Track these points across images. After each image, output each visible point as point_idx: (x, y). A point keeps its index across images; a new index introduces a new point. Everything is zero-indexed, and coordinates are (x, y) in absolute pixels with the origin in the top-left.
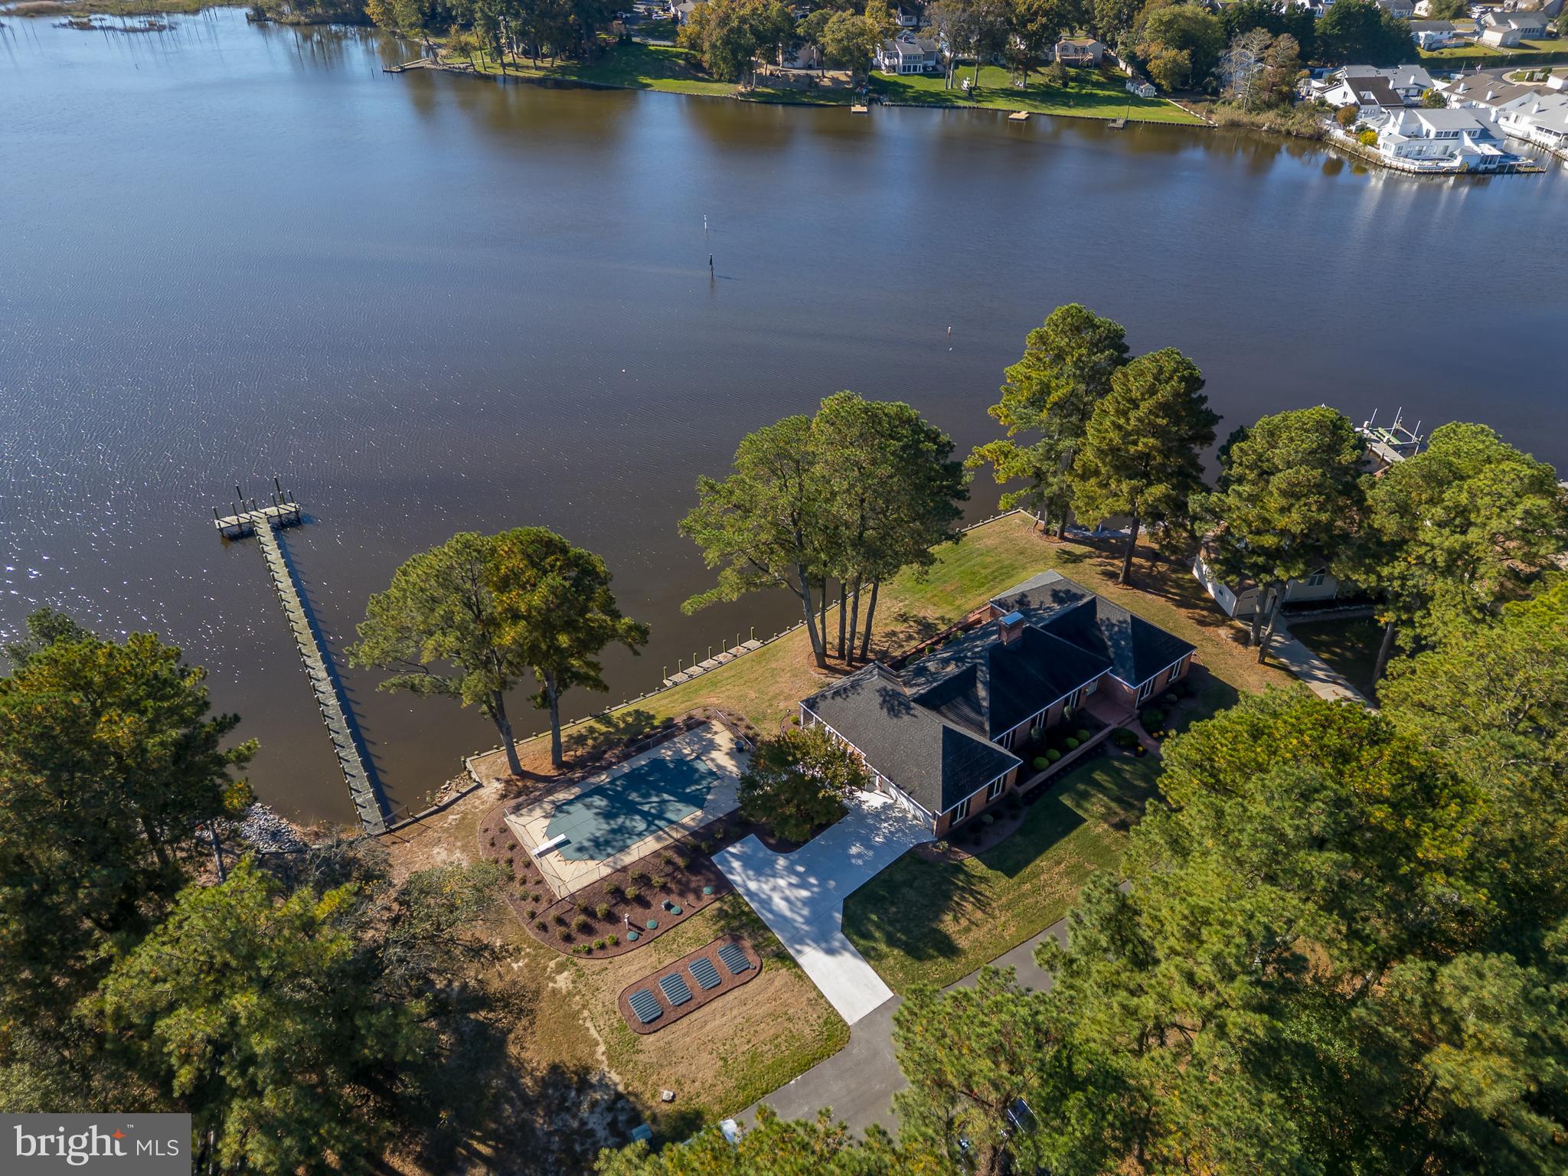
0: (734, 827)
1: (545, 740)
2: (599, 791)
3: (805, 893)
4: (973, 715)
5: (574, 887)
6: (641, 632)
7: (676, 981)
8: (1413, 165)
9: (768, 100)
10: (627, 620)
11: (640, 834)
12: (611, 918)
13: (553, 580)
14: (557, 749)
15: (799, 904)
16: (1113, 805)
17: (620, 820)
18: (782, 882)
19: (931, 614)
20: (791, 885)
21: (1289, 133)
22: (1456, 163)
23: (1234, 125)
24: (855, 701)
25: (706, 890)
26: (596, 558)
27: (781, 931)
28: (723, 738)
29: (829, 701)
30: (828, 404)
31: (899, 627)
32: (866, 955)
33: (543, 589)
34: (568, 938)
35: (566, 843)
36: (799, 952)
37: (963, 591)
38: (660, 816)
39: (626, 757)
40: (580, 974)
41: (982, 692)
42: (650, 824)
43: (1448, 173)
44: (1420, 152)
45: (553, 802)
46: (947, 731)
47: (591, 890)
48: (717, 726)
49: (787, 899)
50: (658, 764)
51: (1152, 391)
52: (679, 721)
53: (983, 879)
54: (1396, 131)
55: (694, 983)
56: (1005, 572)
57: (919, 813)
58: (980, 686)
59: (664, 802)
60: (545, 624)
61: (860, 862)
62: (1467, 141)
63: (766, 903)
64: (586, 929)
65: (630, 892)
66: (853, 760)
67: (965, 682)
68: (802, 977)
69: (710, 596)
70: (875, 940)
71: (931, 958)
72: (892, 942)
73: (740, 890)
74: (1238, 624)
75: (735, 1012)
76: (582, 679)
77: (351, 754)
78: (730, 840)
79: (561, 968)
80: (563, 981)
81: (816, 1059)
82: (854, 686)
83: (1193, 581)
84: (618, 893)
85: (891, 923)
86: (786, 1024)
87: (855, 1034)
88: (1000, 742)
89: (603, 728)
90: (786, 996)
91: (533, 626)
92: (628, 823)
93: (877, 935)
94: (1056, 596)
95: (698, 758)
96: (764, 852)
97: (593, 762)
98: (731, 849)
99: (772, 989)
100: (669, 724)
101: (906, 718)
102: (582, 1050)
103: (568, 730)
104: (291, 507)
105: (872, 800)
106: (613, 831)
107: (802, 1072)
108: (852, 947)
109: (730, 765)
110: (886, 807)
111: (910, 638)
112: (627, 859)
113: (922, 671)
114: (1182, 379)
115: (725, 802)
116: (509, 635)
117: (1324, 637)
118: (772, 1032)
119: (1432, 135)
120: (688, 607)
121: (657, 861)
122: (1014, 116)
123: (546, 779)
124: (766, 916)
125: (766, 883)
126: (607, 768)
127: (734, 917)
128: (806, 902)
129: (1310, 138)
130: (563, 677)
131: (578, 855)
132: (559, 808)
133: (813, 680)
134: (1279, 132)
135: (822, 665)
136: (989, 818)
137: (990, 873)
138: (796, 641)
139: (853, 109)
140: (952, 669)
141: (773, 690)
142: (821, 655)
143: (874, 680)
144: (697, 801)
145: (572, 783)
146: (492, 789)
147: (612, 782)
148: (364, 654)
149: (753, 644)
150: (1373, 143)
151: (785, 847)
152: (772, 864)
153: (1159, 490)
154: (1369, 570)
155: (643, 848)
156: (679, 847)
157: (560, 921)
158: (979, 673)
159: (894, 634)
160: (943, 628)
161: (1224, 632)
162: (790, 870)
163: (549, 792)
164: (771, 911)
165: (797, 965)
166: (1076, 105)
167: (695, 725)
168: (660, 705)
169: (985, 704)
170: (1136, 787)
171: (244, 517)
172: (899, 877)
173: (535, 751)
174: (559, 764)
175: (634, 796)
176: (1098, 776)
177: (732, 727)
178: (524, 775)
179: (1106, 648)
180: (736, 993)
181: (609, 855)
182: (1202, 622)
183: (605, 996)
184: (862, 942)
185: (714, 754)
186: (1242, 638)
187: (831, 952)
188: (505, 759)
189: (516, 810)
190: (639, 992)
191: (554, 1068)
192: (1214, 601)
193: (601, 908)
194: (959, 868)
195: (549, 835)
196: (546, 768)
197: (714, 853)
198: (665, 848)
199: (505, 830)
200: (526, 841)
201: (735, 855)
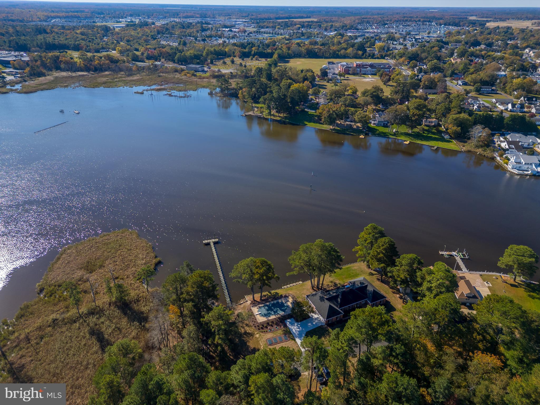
0: (289, 316)
1: (259, 295)
2: (267, 306)
4: (336, 304)
5: (261, 321)
6: (278, 278)
7: (275, 339)
8: (516, 172)
9: (338, 132)
10: (276, 275)
12: (266, 327)
13: (264, 268)
14: (261, 297)
18: (295, 327)
19: (337, 282)
20: (297, 328)
22: (530, 172)
23: (469, 151)
24: (315, 297)
25: (282, 326)
26: (272, 264)
27: (294, 335)
28: (291, 300)
29: (311, 296)
30: (318, 241)
31: (330, 284)
33: (263, 270)
34: (259, 329)
37: (346, 278)
38: (276, 312)
39: (272, 300)
40: (260, 335)
41: (339, 300)
44: (519, 168)
46: (330, 306)
47: (264, 322)
48: (290, 297)
49: (296, 330)
50: (278, 303)
51: (383, 245)
52: (283, 295)
54: (513, 161)
55: (278, 339)
56: (356, 275)
57: (323, 320)
58: (339, 298)
60: (262, 275)
61: (310, 327)
62: (534, 167)
64: (262, 328)
65: (270, 324)
66: (312, 308)
67: (337, 297)
68: (296, 343)
69: (291, 273)
73: (288, 327)
74: (401, 294)
76: (267, 285)
77: (226, 291)
78: (288, 319)
79: (257, 334)
80: (257, 336)
82: (316, 294)
84: (268, 324)
87: (303, 353)
88: (341, 309)
89: (269, 294)
90: (293, 345)
91: (260, 275)
94: (361, 283)
96: (294, 322)
97: (266, 300)
99: (291, 343)
100: (281, 296)
101: (323, 302)
102: (259, 346)
103: (264, 294)
104: (217, 240)
105: (315, 316)
109: (290, 305)
110: (318, 318)
111: (332, 286)
112: (270, 318)
113: (329, 294)
114: (389, 244)
115: (289, 312)
116: (256, 277)
119: (524, 164)
120: (288, 274)
121: (275, 320)
122: (405, 143)
123: (258, 302)
125: (293, 327)
126: (269, 302)
127: (286, 331)
128: (299, 331)
130: (264, 284)
132: (260, 307)
133: (311, 291)
134: (482, 155)
135: (313, 289)
136: (336, 323)
138: (308, 283)
139: (360, 137)
140: (335, 294)
141: (302, 292)
142: (313, 287)
143: (319, 294)
144: (284, 311)
145: (263, 303)
146: (249, 302)
148: (232, 275)
149: (301, 282)
150: (507, 164)
151: (297, 321)
152: (294, 324)
153: (382, 265)
154: (416, 288)
155: (272, 317)
156: (279, 318)
157: (258, 326)
158: (339, 296)
159: (328, 285)
160: (339, 285)
161: (398, 296)
162: (297, 326)
163: (259, 304)
164: (293, 331)
165: (295, 340)
167: (286, 297)
168: (280, 292)
169: (339, 302)
171: (209, 241)
172: (317, 330)
173: (257, 297)
174: (261, 300)
175: (272, 308)
177: (293, 298)
178: (254, 300)
179: (367, 295)
180: (285, 343)
182: (394, 293)
183: (263, 339)
185: (288, 303)
186: (401, 298)
188: (252, 297)
189: (253, 306)
190: (269, 340)
191: (254, 348)
193: (265, 325)
194: (328, 330)
195: (258, 312)
196: (259, 300)
197: (285, 320)
198: (277, 318)
199: (251, 310)
200: (254, 312)
201: (288, 322)
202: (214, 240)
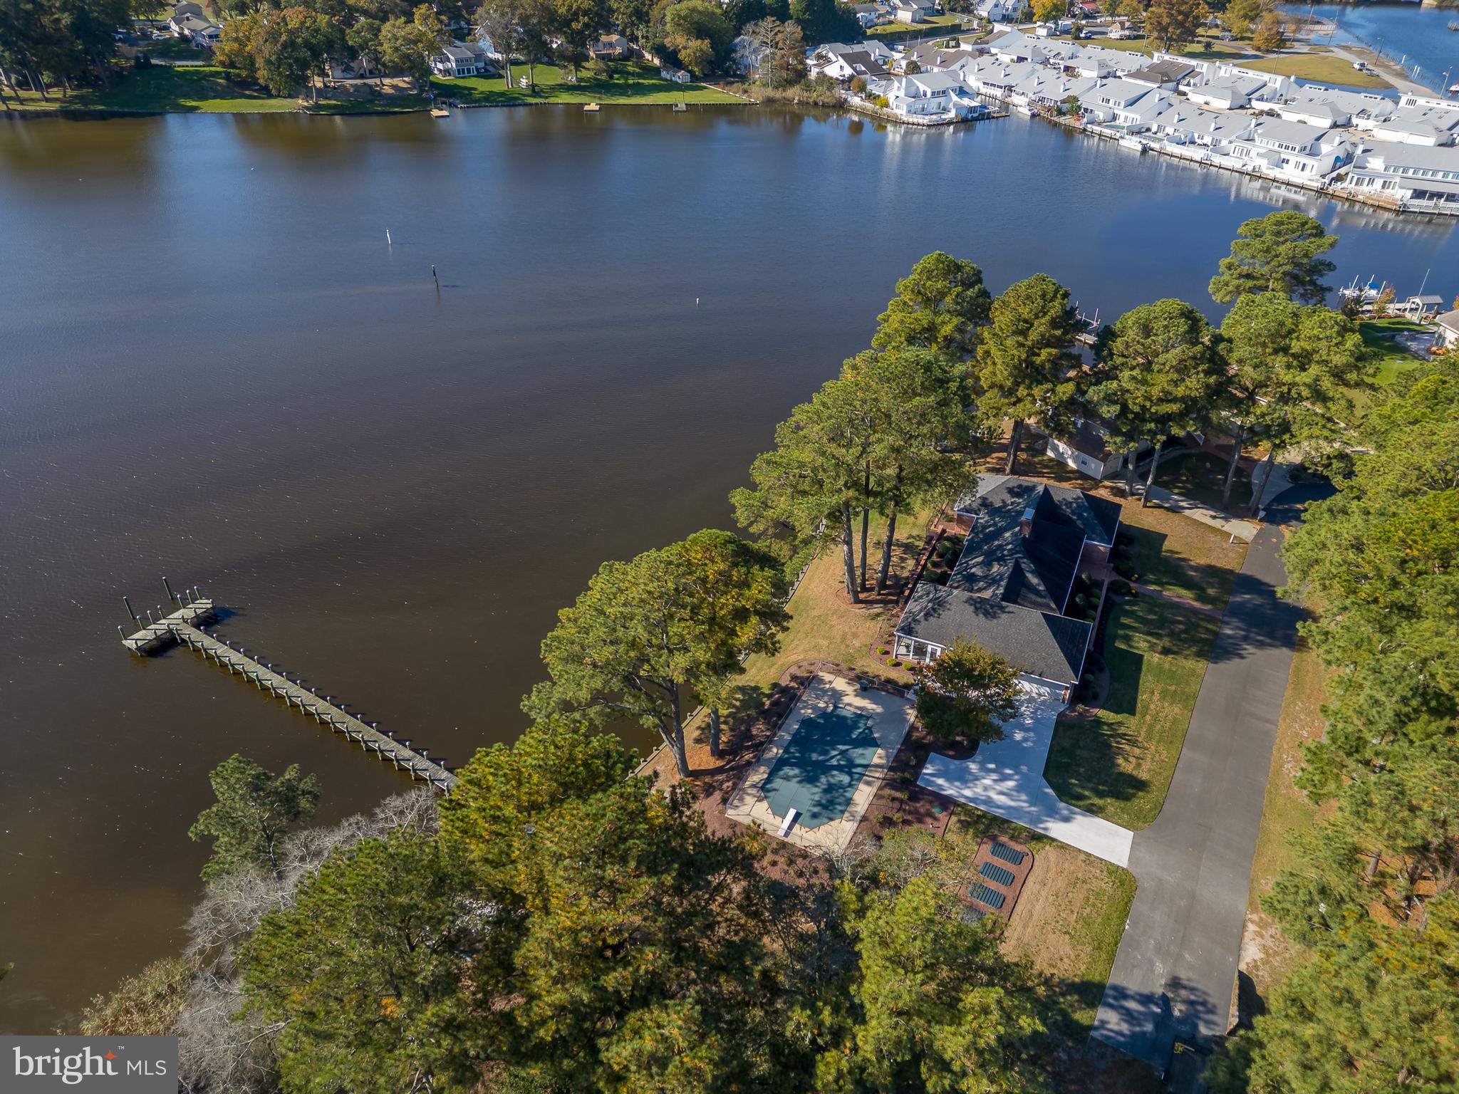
0: (915, 752)
2: (780, 763)
3: (1011, 784)
4: (1039, 600)
8: (925, 120)
9: (339, 112)
11: (850, 785)
15: (1014, 793)
16: (1149, 638)
17: (823, 780)
18: (987, 782)
20: (995, 781)
21: (816, 104)
22: (952, 114)
23: (770, 101)
24: (948, 616)
25: (936, 811)
27: (1019, 818)
28: (841, 684)
29: (923, 623)
32: (1092, 811)
35: (797, 816)
36: (1045, 829)
38: (851, 765)
39: (775, 727)
41: (1034, 580)
42: (850, 774)
43: (949, 123)
44: (923, 109)
45: (753, 786)
46: (1045, 617)
47: (855, 843)
48: (825, 676)
49: (1001, 793)
50: (806, 723)
52: (786, 682)
53: (1120, 724)
54: (902, 94)
57: (1042, 690)
58: (1029, 575)
59: (843, 753)
61: (1030, 744)
62: (955, 98)
63: (989, 802)
67: (1017, 574)
68: (1063, 847)
70: (1088, 798)
71: (1134, 795)
72: (1101, 795)
73: (962, 800)
74: (1107, 483)
75: (1043, 894)
78: (919, 764)
81: (1128, 903)
82: (941, 604)
83: (1051, 460)
85: (1089, 779)
86: (1085, 886)
87: (1135, 872)
90: (1066, 865)
92: (832, 780)
93: (1087, 793)
94: (1012, 493)
95: (836, 707)
96: (954, 764)
97: (750, 741)
98: (925, 771)
99: (1052, 865)
100: (782, 688)
101: (1004, 616)
104: (209, 602)
106: (825, 791)
107: (1126, 916)
108: (1077, 810)
109: (867, 704)
111: (903, 559)
112: (860, 809)
115: (890, 735)
117: (1165, 478)
118: (1081, 896)
119: (929, 95)
121: (883, 802)
122: (586, 108)
123: (719, 770)
124: (999, 812)
125: (976, 786)
126: (769, 741)
127: (976, 822)
128: (1019, 789)
129: (834, 106)
131: (816, 821)
132: (763, 789)
134: (808, 103)
135: (857, 601)
137: (1120, 717)
139: (434, 114)
140: (1002, 569)
141: (836, 633)
142: (856, 592)
144: (869, 742)
145: (752, 764)
147: (786, 751)
150: (887, 105)
151: (964, 754)
152: (967, 770)
155: (863, 795)
156: (890, 784)
158: (1023, 566)
160: (920, 544)
161: (1103, 492)
162: (985, 770)
163: (741, 779)
164: (999, 807)
165: (1054, 840)
166: (634, 94)
167: (806, 681)
169: (1041, 588)
170: (1152, 621)
172: (1067, 744)
175: (815, 756)
176: (1125, 620)
177: (840, 671)
179: (1074, 522)
180: (1031, 879)
181: (843, 812)
184: (1081, 803)
185: (846, 700)
186: (1118, 493)
187: (1066, 819)
189: (727, 804)
192: (1077, 471)
194: (1098, 721)
195: (778, 814)
196: (713, 761)
197: (916, 780)
198: (880, 788)
199: (735, 825)
200: (762, 826)
201: (933, 774)
202: (188, 613)
